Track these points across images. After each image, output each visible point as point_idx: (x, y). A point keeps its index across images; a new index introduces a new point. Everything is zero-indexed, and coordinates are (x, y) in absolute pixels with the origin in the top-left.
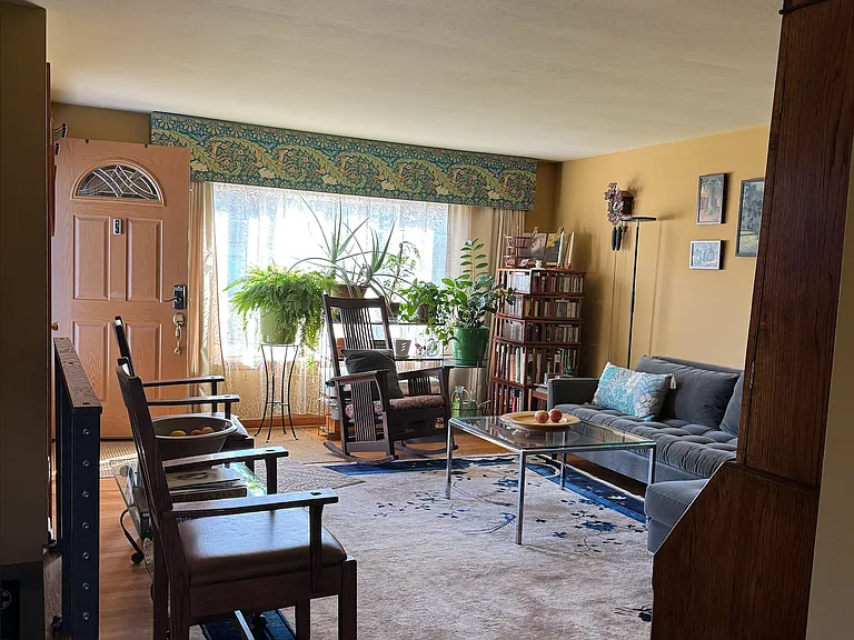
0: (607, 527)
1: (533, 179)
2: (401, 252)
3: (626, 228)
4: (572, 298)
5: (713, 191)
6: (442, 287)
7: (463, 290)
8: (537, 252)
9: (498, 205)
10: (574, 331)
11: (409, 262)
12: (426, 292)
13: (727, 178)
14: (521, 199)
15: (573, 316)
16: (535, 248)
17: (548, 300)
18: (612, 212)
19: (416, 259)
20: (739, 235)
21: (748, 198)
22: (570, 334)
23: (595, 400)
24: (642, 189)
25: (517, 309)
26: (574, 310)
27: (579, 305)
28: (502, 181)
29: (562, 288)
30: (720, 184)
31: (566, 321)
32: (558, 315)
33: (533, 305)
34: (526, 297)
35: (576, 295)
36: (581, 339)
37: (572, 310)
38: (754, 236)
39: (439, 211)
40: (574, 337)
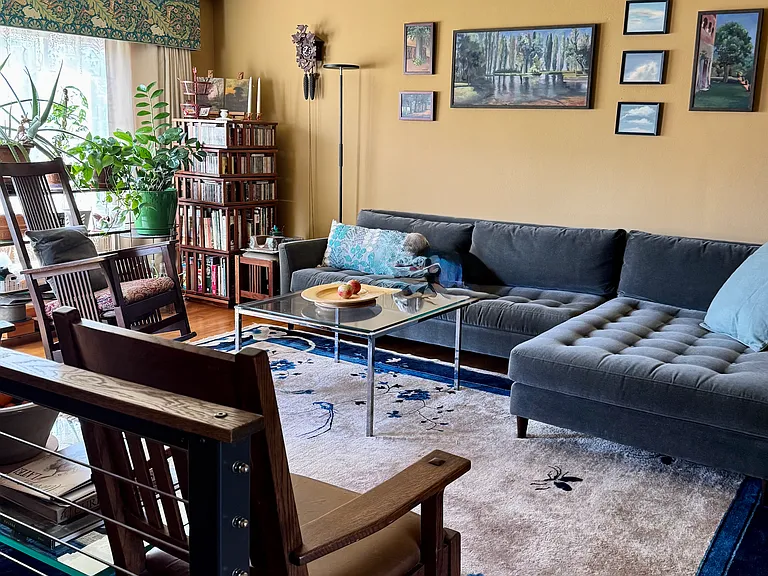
0: (421, 395)
1: (197, 14)
2: (67, 99)
3: (317, 75)
4: (267, 151)
5: (421, 41)
6: (122, 143)
7: (146, 146)
8: (216, 99)
9: (163, 42)
10: (271, 188)
11: (77, 112)
12: (105, 150)
13: (435, 27)
14: (186, 37)
15: (269, 172)
16: (212, 95)
17: (244, 155)
18: (302, 57)
19: (84, 108)
20: (453, 87)
21: (462, 49)
22: (267, 191)
23: (327, 262)
24: (332, 34)
25: (212, 167)
26: (269, 165)
27: (274, 158)
28: (164, 14)
29: (257, 142)
30: (429, 33)
31: (263, 177)
32: (255, 171)
33: (228, 161)
34: (222, 152)
35: (270, 148)
36: (277, 197)
37: (267, 165)
38: (470, 88)
39: (95, 46)
40: (271, 195)
